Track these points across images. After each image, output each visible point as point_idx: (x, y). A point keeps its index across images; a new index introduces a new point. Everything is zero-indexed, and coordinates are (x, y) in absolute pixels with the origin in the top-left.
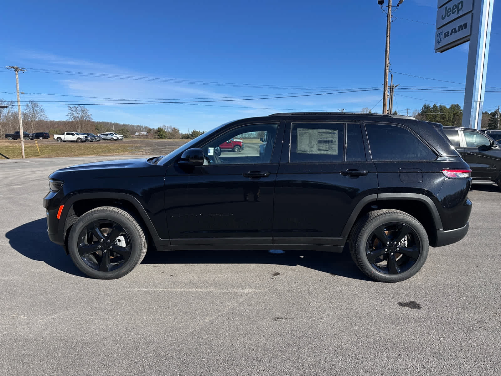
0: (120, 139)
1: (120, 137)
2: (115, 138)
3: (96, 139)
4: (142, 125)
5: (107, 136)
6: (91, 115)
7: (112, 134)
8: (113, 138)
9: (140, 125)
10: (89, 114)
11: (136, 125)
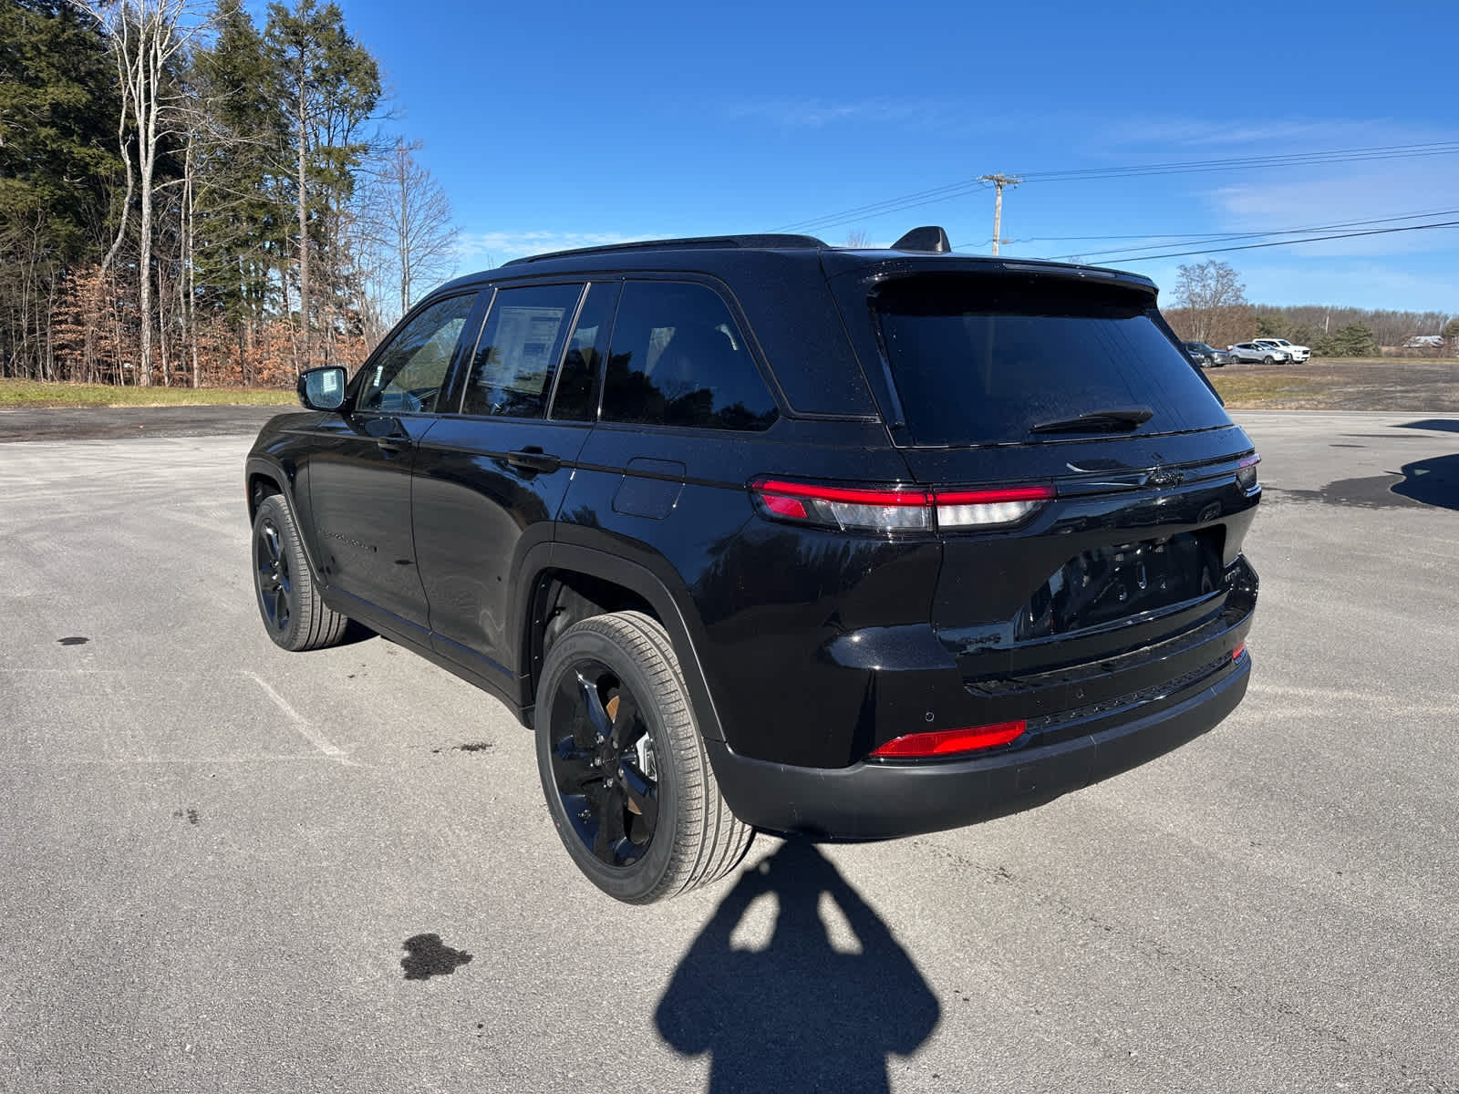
0: (1295, 359)
1: (1297, 352)
2: (1279, 357)
3: (1212, 359)
4: (1444, 313)
5: (1255, 351)
6: (1242, 288)
7: (1272, 343)
8: (1271, 357)
9: (1436, 311)
10: (1237, 285)
11: (1421, 312)
